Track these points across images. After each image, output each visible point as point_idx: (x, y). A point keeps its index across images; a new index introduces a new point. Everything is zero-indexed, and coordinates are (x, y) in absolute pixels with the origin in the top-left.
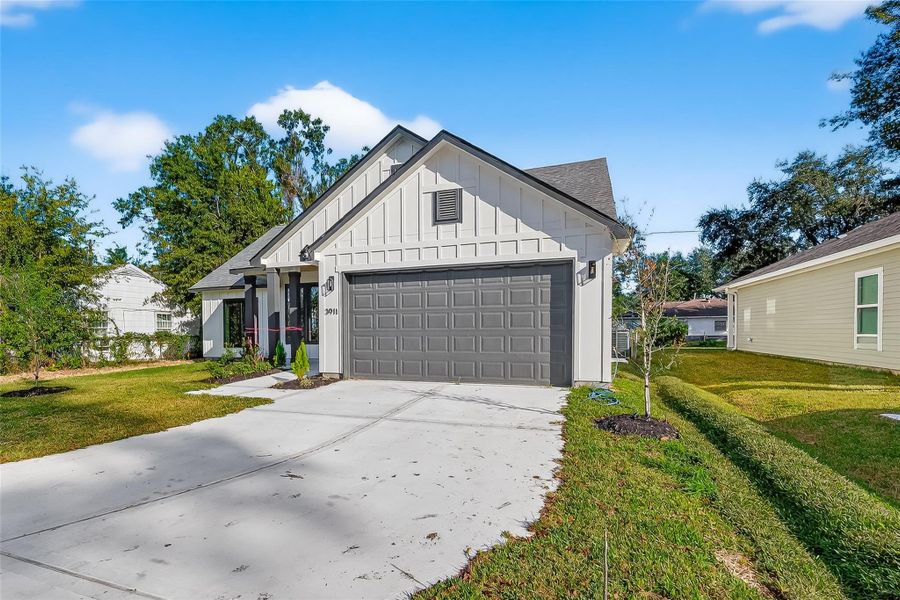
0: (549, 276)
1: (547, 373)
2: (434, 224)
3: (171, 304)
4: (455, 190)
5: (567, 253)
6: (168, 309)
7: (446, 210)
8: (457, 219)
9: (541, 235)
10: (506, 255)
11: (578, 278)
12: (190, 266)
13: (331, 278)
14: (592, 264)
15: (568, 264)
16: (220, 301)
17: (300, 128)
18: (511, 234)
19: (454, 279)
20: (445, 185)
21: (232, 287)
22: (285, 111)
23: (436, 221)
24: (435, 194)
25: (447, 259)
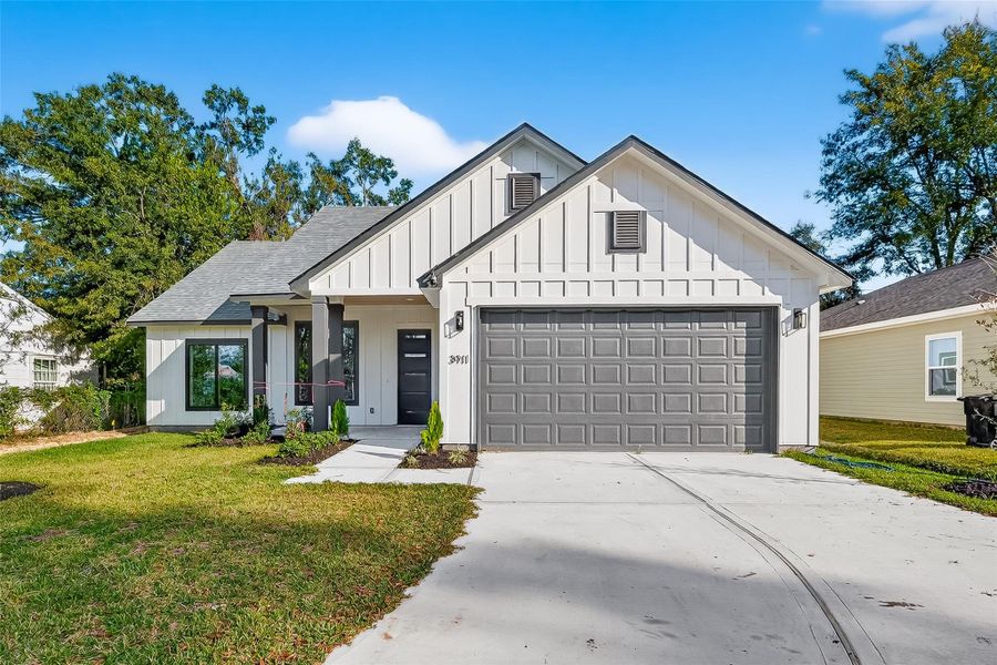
0: (744, 324)
1: (742, 436)
2: (608, 253)
3: (57, 344)
4: (637, 213)
5: (770, 299)
6: (51, 352)
7: (624, 235)
8: (638, 248)
9: (741, 275)
10: (700, 296)
11: (783, 328)
12: (101, 288)
13: (460, 314)
14: (797, 314)
15: (772, 311)
16: (181, 342)
17: (233, 113)
18: (706, 272)
19: (629, 322)
20: (623, 204)
21: (206, 322)
22: (215, 87)
23: (612, 248)
24: (611, 215)
25: (626, 297)
